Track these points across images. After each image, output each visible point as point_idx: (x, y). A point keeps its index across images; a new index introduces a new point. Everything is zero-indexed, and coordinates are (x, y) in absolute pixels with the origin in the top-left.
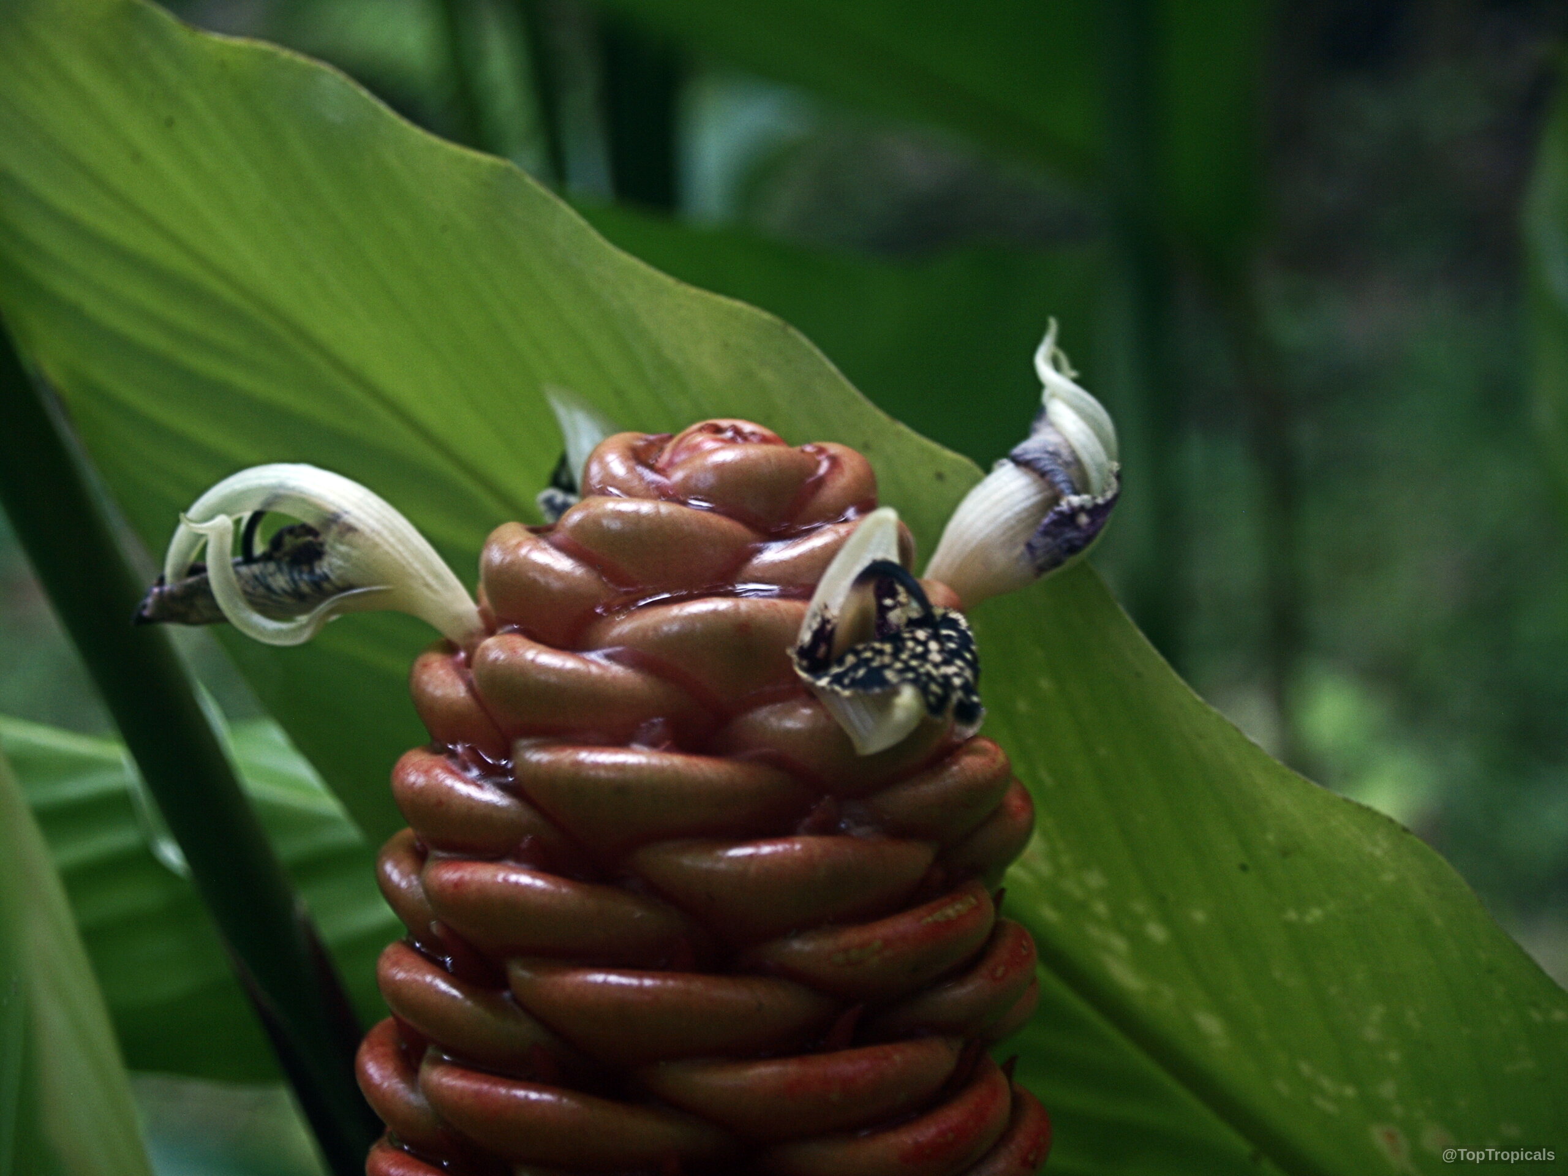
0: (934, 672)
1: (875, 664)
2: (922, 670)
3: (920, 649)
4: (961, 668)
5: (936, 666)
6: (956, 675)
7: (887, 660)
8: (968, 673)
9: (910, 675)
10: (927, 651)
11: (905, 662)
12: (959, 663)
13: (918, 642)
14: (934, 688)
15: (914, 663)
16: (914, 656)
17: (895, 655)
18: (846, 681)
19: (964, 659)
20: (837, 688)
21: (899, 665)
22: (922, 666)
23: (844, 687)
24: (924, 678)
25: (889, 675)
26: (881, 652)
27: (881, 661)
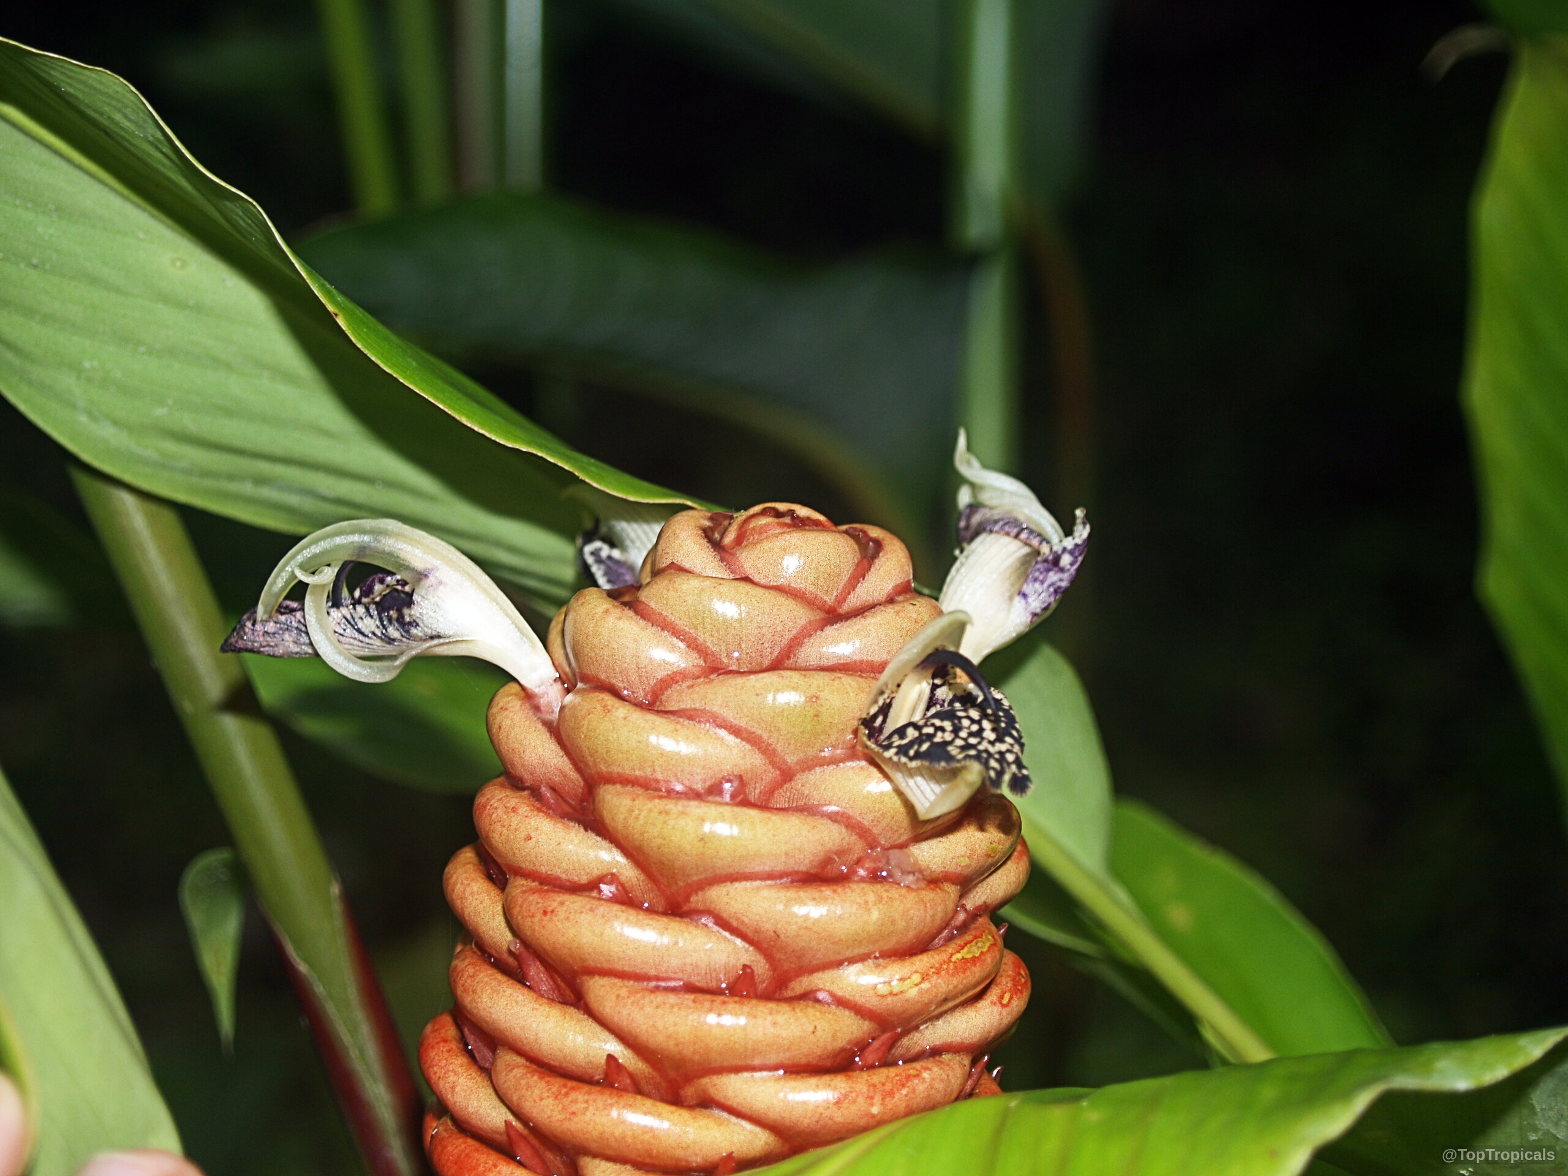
0: (992, 749)
1: (938, 739)
2: (981, 747)
3: (975, 728)
4: (1012, 745)
5: (992, 743)
6: (1009, 751)
7: (948, 737)
8: (1017, 748)
9: (973, 752)
10: (981, 730)
11: (965, 740)
12: (1009, 740)
13: (973, 721)
14: (993, 763)
15: (973, 741)
16: (971, 734)
17: (956, 730)
18: (912, 753)
19: (1012, 736)
20: (904, 759)
21: (959, 742)
22: (979, 743)
23: (911, 759)
24: (984, 755)
25: (953, 750)
26: (942, 729)
27: (943, 737)
